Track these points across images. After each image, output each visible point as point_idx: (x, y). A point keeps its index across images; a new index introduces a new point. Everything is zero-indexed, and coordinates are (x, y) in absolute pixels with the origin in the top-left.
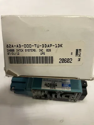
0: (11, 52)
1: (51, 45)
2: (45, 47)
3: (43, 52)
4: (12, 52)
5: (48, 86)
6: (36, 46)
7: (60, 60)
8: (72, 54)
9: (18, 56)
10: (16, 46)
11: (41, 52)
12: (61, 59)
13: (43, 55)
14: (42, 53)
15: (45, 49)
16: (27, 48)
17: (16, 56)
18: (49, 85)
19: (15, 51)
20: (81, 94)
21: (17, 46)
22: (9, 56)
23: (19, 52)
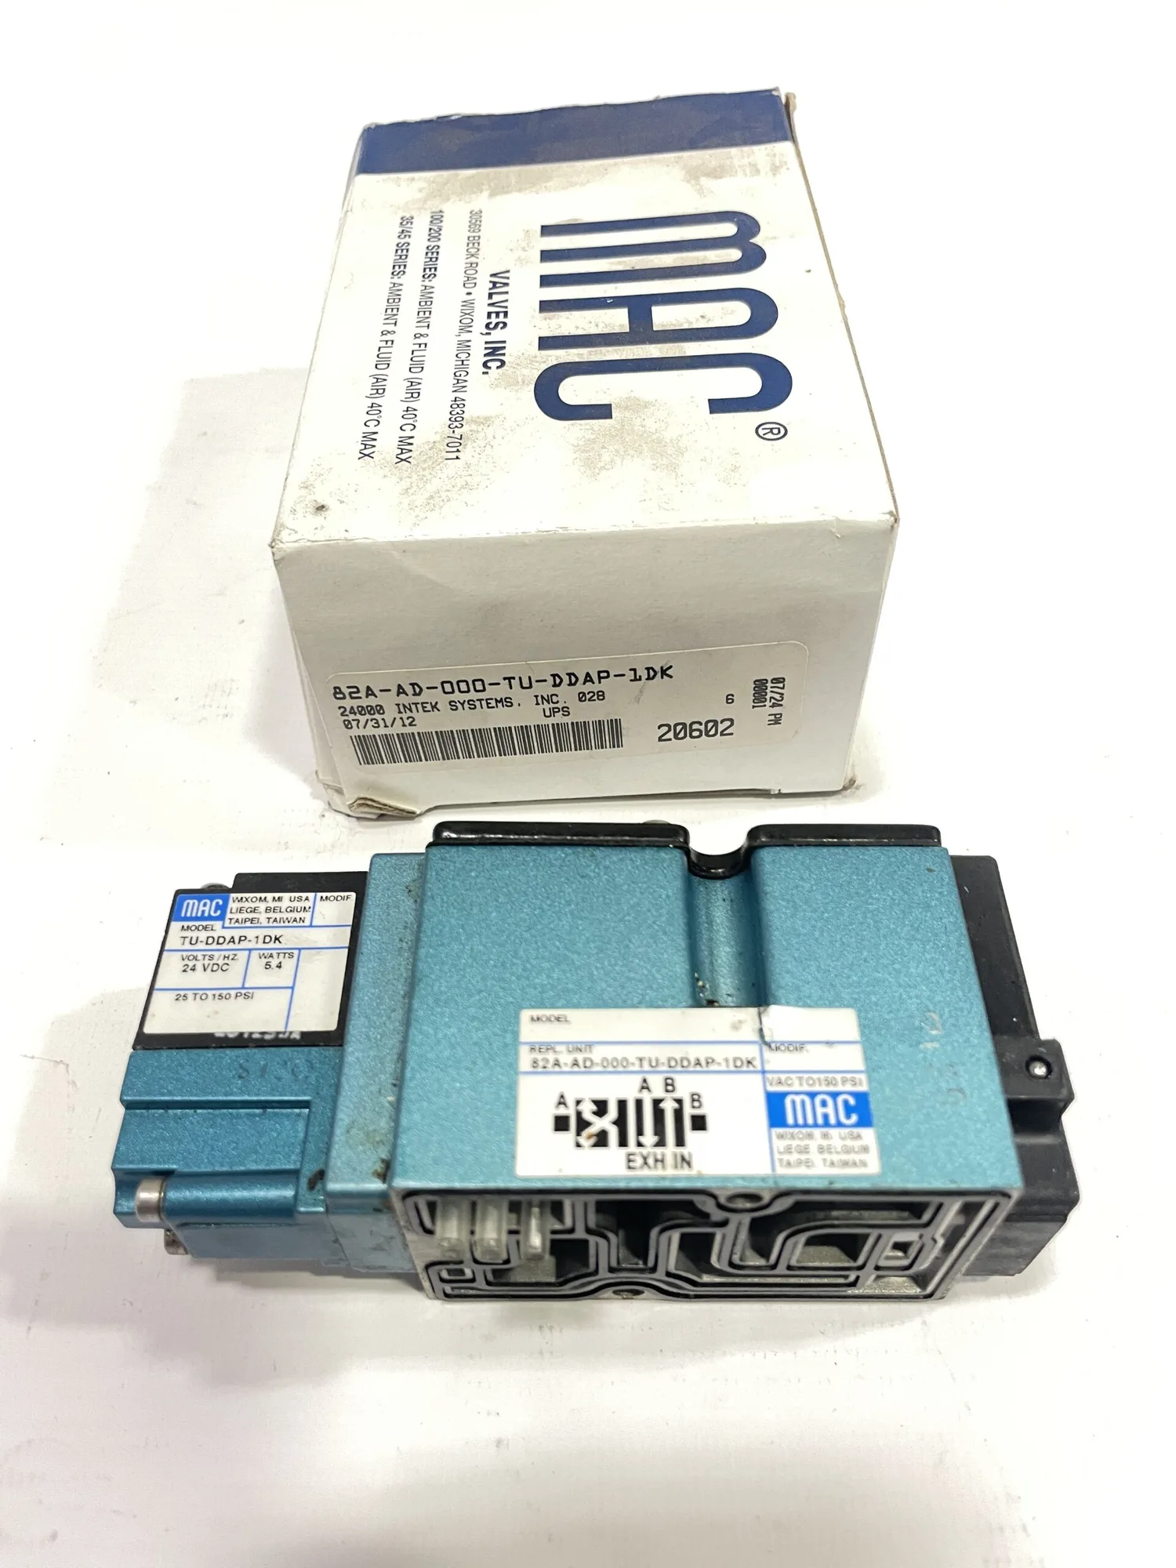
0: (363, 719)
1: (603, 675)
2: (570, 684)
3: (560, 705)
4: (368, 716)
5: (601, 1140)
6: (514, 683)
7: (665, 729)
8: (730, 699)
9: (409, 730)
10: (395, 690)
11: (547, 706)
12: (668, 726)
13: (559, 718)
14: (553, 712)
15: (566, 694)
16: (457, 696)
17: (398, 729)
18: (606, 1123)
19: (391, 713)
20: (1007, 1207)
21: (401, 690)
22: (355, 732)
23: (414, 714)
